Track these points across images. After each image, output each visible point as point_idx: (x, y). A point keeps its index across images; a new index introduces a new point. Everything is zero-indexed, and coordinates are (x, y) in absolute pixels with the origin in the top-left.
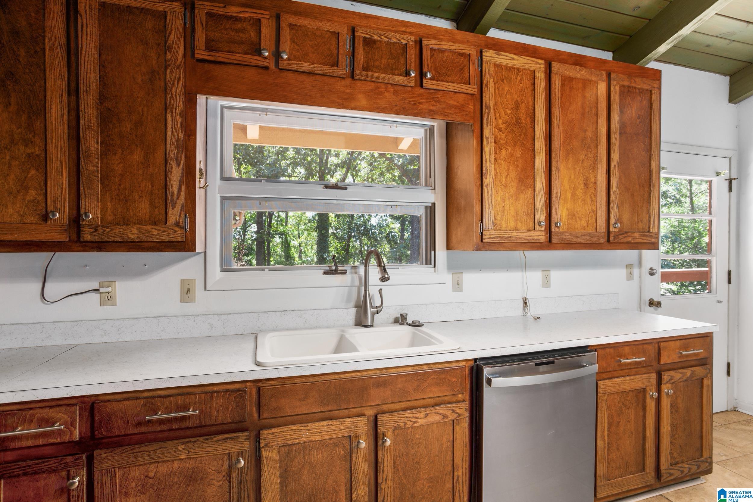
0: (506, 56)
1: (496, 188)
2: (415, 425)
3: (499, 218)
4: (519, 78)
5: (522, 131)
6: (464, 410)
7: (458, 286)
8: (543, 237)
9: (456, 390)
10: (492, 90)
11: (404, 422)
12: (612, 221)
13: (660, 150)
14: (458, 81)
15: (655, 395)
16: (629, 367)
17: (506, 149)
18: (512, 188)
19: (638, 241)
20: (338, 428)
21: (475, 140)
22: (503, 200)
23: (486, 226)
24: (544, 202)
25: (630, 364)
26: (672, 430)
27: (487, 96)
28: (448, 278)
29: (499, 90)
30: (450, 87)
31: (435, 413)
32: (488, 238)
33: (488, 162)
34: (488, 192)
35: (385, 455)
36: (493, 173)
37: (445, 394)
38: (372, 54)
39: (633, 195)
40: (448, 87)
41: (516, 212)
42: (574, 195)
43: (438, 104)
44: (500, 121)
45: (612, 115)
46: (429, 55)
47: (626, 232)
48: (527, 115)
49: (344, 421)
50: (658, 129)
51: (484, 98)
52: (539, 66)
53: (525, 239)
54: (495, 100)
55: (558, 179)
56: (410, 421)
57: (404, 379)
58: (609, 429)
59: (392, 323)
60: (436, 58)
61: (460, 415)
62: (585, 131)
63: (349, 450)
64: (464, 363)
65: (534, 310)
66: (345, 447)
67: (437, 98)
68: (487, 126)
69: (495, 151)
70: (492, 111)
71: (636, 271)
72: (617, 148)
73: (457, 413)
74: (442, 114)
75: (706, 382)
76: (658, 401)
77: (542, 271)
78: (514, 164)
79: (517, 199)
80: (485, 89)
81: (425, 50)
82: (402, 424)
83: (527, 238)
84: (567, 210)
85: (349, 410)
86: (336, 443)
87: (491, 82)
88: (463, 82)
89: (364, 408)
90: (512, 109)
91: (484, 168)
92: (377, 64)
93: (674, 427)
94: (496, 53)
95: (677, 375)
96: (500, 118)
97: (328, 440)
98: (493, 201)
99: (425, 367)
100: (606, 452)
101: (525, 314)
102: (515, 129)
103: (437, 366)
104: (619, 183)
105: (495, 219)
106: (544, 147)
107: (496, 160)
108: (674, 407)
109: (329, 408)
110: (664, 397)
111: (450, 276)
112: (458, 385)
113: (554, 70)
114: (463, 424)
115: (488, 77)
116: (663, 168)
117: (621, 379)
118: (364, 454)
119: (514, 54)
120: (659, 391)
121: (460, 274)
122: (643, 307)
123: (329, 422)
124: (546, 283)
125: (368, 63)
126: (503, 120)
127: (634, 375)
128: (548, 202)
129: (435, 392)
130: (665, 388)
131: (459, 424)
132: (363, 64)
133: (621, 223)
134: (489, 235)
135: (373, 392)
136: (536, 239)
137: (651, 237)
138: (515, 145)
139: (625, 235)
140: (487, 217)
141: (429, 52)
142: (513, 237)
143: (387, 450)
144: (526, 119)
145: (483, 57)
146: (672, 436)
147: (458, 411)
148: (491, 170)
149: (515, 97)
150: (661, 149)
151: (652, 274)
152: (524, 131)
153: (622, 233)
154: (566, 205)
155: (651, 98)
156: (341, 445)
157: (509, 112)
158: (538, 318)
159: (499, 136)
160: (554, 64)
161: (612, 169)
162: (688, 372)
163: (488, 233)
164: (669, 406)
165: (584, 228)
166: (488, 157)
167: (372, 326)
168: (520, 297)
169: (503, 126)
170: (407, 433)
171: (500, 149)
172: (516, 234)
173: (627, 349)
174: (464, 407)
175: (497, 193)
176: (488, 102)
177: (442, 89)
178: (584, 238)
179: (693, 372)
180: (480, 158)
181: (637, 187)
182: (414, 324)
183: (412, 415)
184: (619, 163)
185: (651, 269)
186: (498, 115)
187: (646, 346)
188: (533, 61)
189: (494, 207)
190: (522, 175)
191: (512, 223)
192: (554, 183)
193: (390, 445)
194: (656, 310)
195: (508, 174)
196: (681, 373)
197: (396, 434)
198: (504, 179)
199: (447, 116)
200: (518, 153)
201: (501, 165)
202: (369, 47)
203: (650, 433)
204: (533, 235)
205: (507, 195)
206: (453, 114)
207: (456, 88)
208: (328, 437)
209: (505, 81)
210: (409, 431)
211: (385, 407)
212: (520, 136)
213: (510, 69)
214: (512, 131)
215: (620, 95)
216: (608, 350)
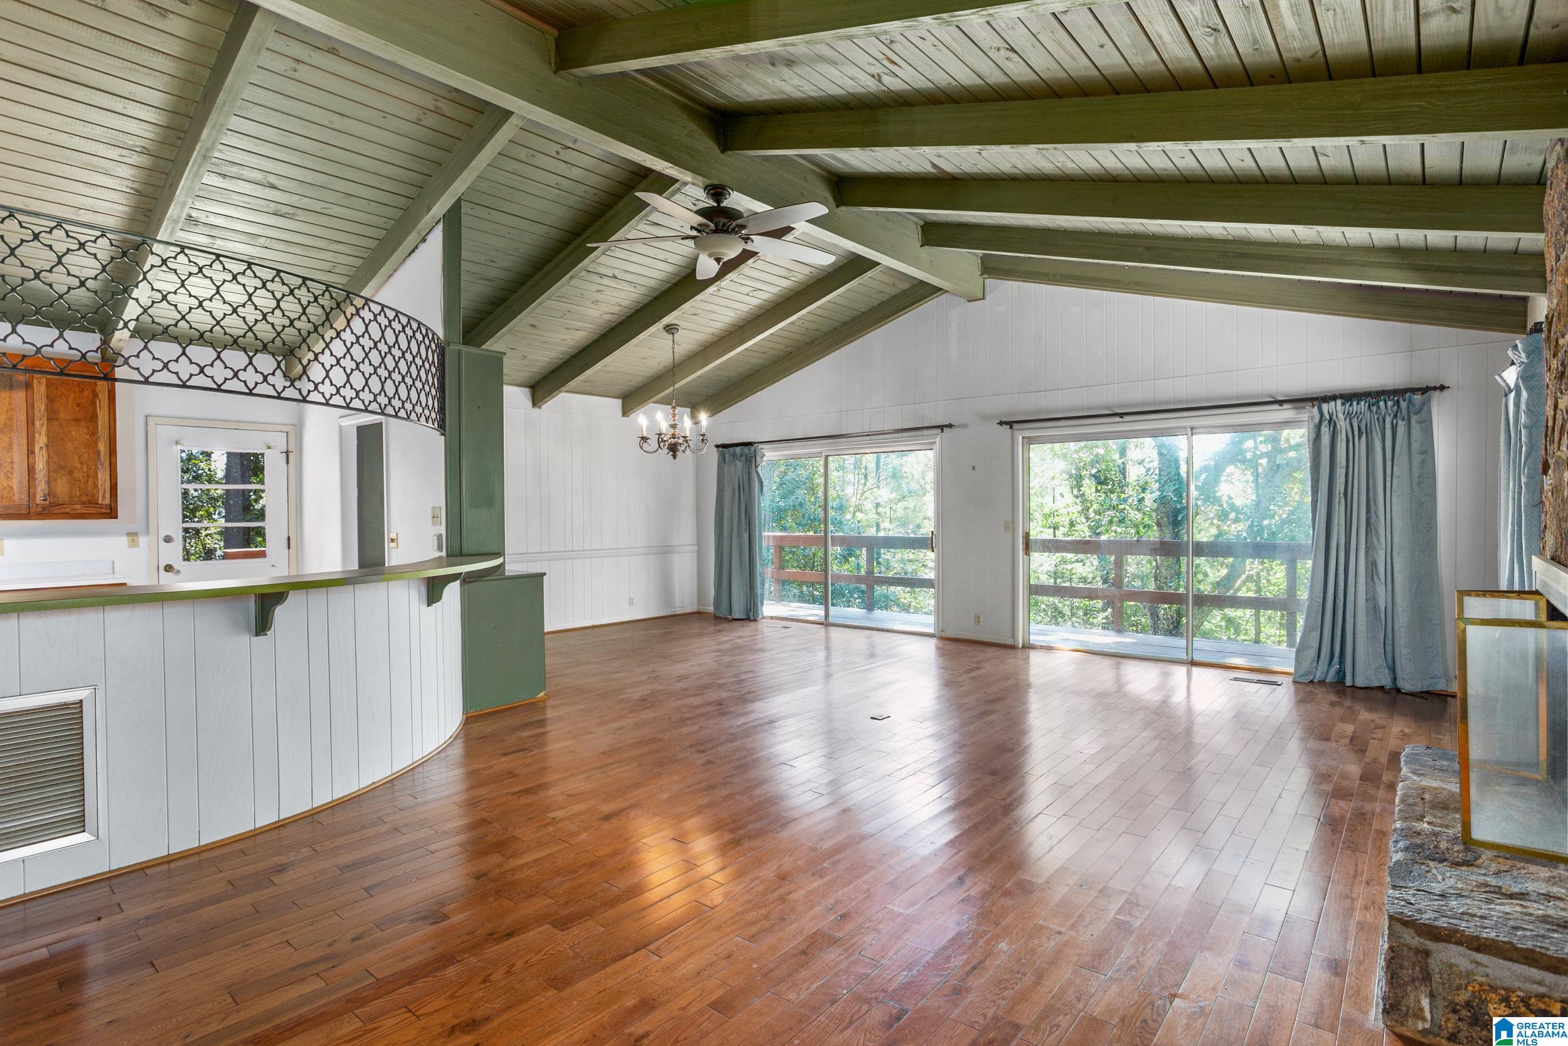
12: (39, 495)
19: (80, 511)
39: (71, 473)
45: (36, 403)
47: (62, 504)
71: (142, 539)
72: (43, 432)
133: (53, 496)
137: (101, 508)
139: (60, 507)
151: (168, 541)
153: (53, 505)
155: (95, 389)
161: (37, 450)
181: (78, 464)
185: (167, 536)
215: (48, 386)
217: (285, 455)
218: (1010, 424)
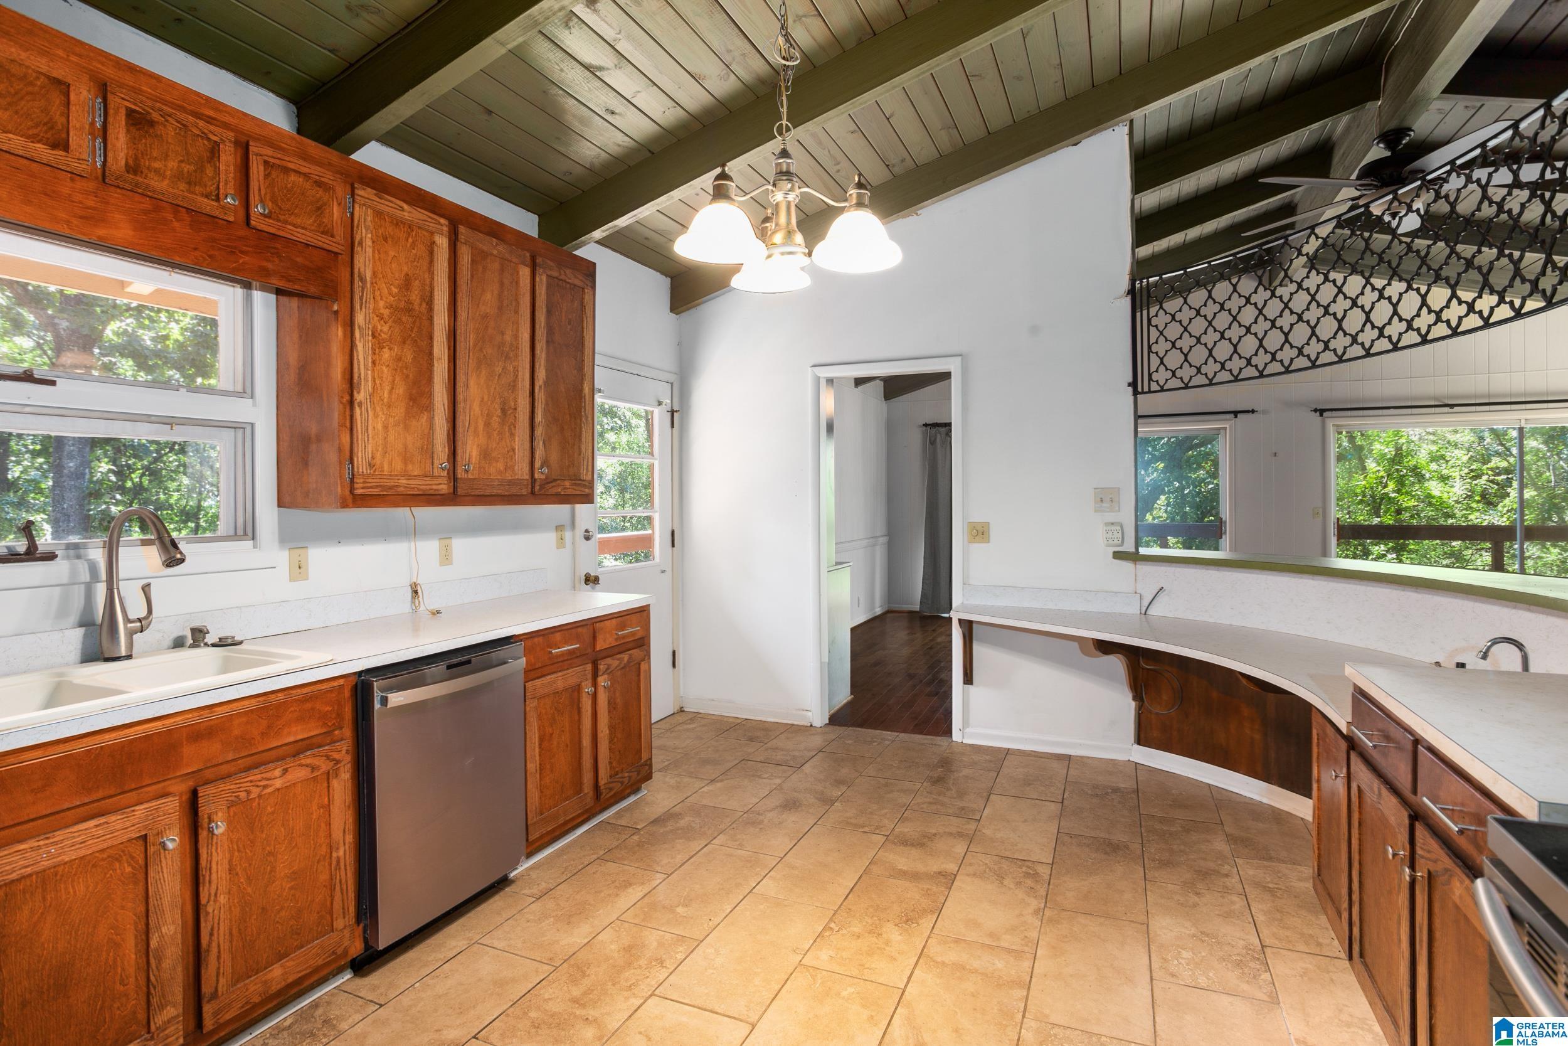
0: (392, 202)
1: (374, 409)
2: (265, 791)
3: (378, 456)
4: (410, 240)
5: (414, 323)
6: (344, 752)
7: (299, 570)
8: (445, 487)
9: (330, 724)
10: (369, 251)
11: (246, 791)
12: (538, 464)
13: (594, 365)
14: (313, 228)
15: (591, 690)
16: (561, 659)
17: (390, 349)
18: (399, 411)
19: (569, 492)
20: (119, 827)
21: (340, 329)
22: (386, 427)
23: (358, 468)
24: (446, 432)
25: (563, 654)
26: (611, 733)
27: (362, 260)
28: (282, 558)
29: (379, 253)
30: (299, 235)
31: (300, 765)
32: (363, 488)
33: (362, 367)
34: (361, 415)
35: (214, 850)
36: (370, 385)
37: (312, 734)
38: (146, 144)
39: (562, 429)
40: (296, 234)
41: (406, 447)
42: (487, 424)
43: (276, 259)
44: (381, 304)
45: (537, 314)
46: (262, 173)
47: (555, 480)
48: (422, 299)
49: (133, 811)
50: (591, 341)
51: (356, 262)
52: (439, 227)
53: (419, 490)
54: (373, 268)
55: (465, 400)
56: (257, 786)
57: (244, 719)
58: (540, 745)
59: (168, 648)
60: (274, 179)
61: (338, 762)
62: (503, 334)
63: (141, 862)
64: (342, 681)
65: (429, 601)
66: (133, 858)
67: (275, 248)
68: (361, 309)
69: (373, 350)
70: (368, 285)
71: (568, 535)
72: (543, 362)
73: (334, 760)
74: (283, 277)
75: (643, 666)
76: (594, 696)
77: (440, 539)
78: (403, 373)
79: (407, 428)
80: (357, 249)
81: (255, 162)
82: (243, 795)
83: (421, 487)
84: (478, 446)
85: (140, 791)
86: (114, 855)
87: (368, 240)
88: (321, 230)
89: (166, 783)
90: (400, 287)
91: (356, 376)
92: (156, 165)
93: (612, 728)
94: (376, 195)
95: (614, 663)
96: (381, 299)
97: (97, 854)
98: (370, 428)
99: (279, 695)
100: (538, 776)
101: (415, 611)
102: (404, 319)
103: (299, 691)
104: (546, 410)
105: (373, 458)
106: (446, 351)
107: (374, 363)
108: (612, 704)
109: (100, 794)
110: (601, 691)
111: (286, 553)
112: (334, 716)
113: (462, 238)
114: (343, 775)
115: (364, 231)
116: (600, 391)
117: (553, 676)
118: (172, 862)
119: (404, 201)
120: (595, 684)
121: (303, 551)
122: (577, 585)
123: (102, 820)
124: (446, 557)
125: (136, 159)
126: (386, 302)
127: (568, 669)
128: (451, 432)
129: (297, 733)
130: (603, 681)
131: (337, 775)
132: (127, 159)
133: (548, 467)
134: (364, 482)
135: (188, 750)
136: (435, 490)
137: (585, 486)
138: (404, 343)
139: (554, 484)
140: (360, 455)
141: (262, 168)
142: (400, 486)
143: (217, 843)
144: (421, 305)
145: (356, 197)
146: (611, 741)
147: (336, 756)
148: (366, 380)
149: (405, 269)
150: (596, 363)
151: (587, 538)
152: (417, 324)
153: (548, 481)
154: (476, 439)
155: (583, 299)
156: (124, 858)
157: (395, 290)
158: (438, 612)
159: (379, 327)
160: (462, 229)
161: (537, 390)
162: (625, 657)
163: (362, 480)
164: (606, 703)
165: (500, 473)
166: (361, 357)
167: (129, 657)
168: (405, 582)
169: (386, 312)
170: (251, 808)
171: (381, 348)
172: (405, 482)
173: (558, 636)
174: (345, 748)
175: (376, 416)
176: (362, 270)
177: (286, 235)
178: (502, 488)
179: (630, 656)
180: (347, 357)
181: (568, 416)
182: (222, 643)
183: (259, 777)
184: (546, 383)
185: (587, 531)
186: (377, 293)
187: (580, 630)
188: (433, 219)
189: (370, 439)
190: (414, 391)
191: (398, 465)
192: (460, 406)
193: (222, 834)
194: (593, 588)
195: (393, 388)
196: (618, 659)
197: (232, 814)
198: (386, 395)
199: (292, 281)
200: (408, 355)
201: (382, 372)
202: (138, 129)
203: (586, 742)
204: (430, 483)
205: (391, 420)
206: (303, 280)
207: (309, 239)
208: (98, 848)
209: (390, 242)
210: (255, 804)
211: (209, 774)
212: (412, 329)
213: (397, 224)
214: (398, 321)
215: (547, 289)
216: (536, 640)
217: (669, 414)
218: (1321, 412)
